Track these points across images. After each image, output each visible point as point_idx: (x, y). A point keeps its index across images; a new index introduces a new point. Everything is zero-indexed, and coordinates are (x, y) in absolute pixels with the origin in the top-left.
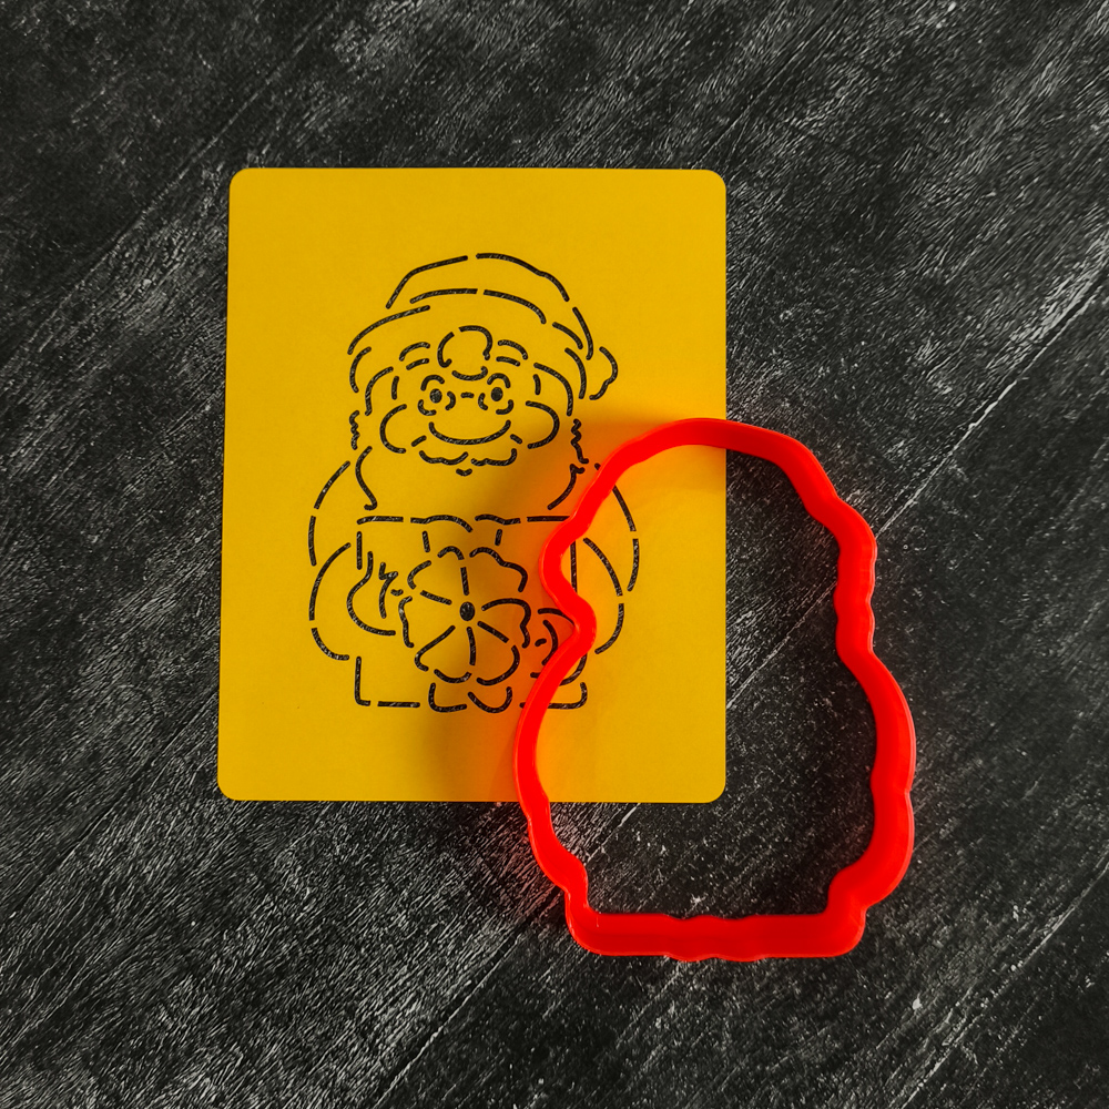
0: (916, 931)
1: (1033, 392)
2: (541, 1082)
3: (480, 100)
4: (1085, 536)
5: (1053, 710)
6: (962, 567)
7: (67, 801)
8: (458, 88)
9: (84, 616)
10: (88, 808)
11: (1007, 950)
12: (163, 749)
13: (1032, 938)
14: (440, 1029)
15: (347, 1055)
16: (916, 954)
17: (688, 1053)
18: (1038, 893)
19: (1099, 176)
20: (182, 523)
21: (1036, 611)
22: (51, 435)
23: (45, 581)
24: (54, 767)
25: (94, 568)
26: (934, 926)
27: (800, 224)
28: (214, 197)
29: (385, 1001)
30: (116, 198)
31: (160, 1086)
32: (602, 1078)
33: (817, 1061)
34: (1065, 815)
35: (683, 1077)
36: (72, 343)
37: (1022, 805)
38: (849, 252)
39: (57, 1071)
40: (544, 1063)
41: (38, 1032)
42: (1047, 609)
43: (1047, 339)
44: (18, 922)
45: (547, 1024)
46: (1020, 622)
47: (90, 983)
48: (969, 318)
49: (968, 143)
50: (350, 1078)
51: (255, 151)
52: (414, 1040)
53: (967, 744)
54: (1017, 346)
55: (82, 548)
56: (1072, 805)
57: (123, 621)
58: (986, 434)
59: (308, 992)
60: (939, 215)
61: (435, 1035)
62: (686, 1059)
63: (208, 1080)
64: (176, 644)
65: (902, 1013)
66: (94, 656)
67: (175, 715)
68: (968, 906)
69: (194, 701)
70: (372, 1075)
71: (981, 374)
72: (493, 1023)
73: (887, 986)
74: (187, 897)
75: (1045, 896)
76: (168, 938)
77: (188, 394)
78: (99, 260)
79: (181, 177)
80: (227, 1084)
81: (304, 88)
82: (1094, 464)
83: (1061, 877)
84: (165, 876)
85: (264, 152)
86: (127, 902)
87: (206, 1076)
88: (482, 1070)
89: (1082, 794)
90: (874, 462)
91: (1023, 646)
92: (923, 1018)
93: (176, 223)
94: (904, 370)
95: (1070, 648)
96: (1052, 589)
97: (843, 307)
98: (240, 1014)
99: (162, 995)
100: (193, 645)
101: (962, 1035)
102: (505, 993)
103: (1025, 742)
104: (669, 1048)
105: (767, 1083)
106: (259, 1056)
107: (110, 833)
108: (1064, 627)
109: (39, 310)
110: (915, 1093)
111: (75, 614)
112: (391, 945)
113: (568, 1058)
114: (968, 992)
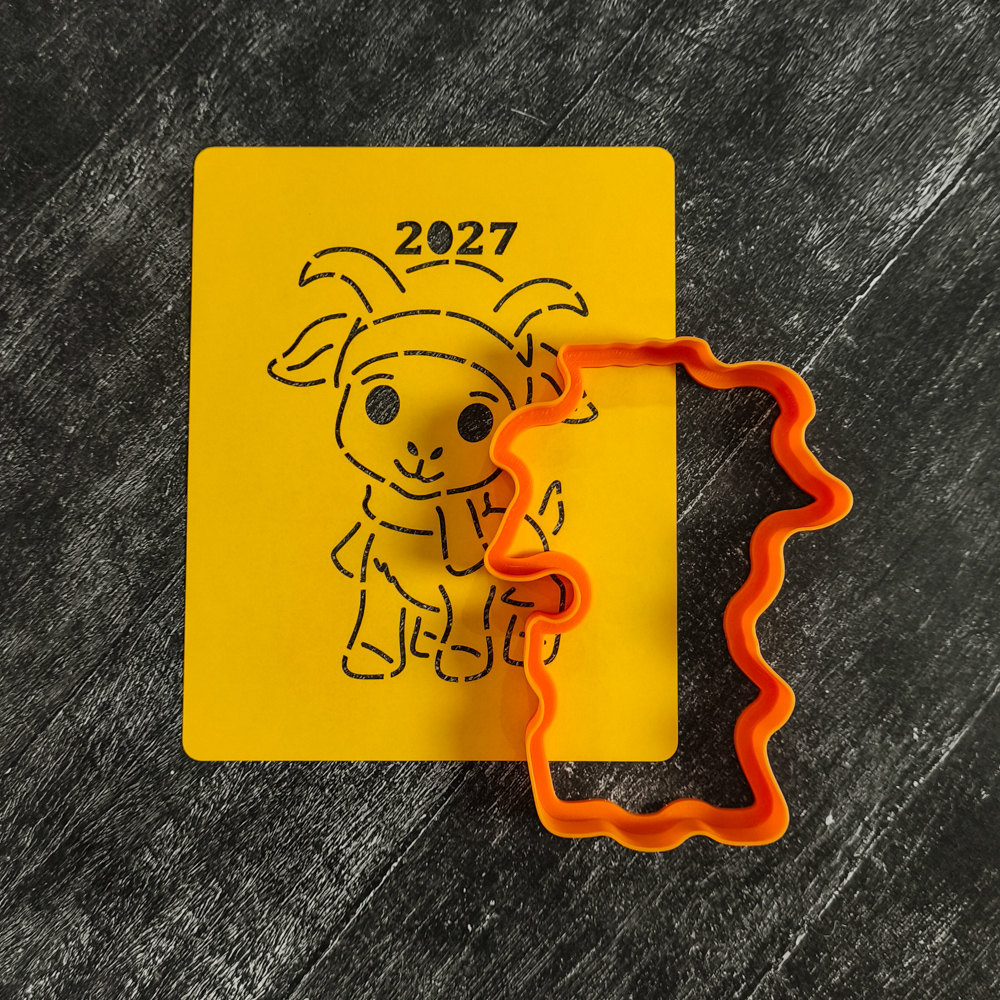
0: (826, 754)
1: (912, 266)
2: (492, 903)
3: (405, 23)
4: (965, 393)
5: (942, 551)
6: (856, 425)
7: (55, 666)
8: (386, 13)
9: (64, 499)
10: (73, 671)
11: (910, 768)
12: (139, 616)
13: (931, 756)
14: (399, 859)
15: (316, 886)
16: (827, 775)
17: (624, 871)
18: (935, 716)
19: (965, 70)
20: (149, 412)
21: (924, 461)
22: (29, 337)
23: (27, 469)
24: (42, 636)
25: (72, 455)
26: (842, 749)
27: (697, 123)
28: (169, 119)
29: (349, 836)
30: (80, 122)
31: (147, 921)
32: (547, 898)
33: (741, 874)
34: (957, 645)
35: (621, 894)
36: (45, 254)
37: (917, 637)
38: (742, 146)
39: (53, 910)
40: (495, 886)
41: (35, 876)
42: (933, 460)
43: (923, 218)
44: (13, 777)
45: (496, 851)
46: (909, 473)
47: (81, 829)
48: (853, 201)
49: (845, 45)
50: (319, 906)
51: (205, 75)
52: (376, 870)
53: (866, 584)
54: (896, 225)
55: (60, 438)
56: (963, 634)
57: (99, 502)
58: (872, 305)
59: (278, 831)
60: (822, 111)
61: (395, 864)
62: (623, 878)
63: (190, 913)
64: (148, 521)
65: (816, 828)
66: (74, 535)
67: (149, 585)
68: (873, 730)
69: (166, 572)
70: (339, 903)
71: (865, 251)
72: (447, 852)
73: (802, 805)
74: (166, 748)
75: (942, 718)
76: (150, 786)
77: (152, 296)
78: (67, 178)
79: (138, 101)
80: (208, 917)
81: (247, 18)
82: (970, 328)
83: (955, 701)
84: (145, 731)
85: (213, 76)
86: (112, 756)
87: (189, 909)
88: (438, 894)
89: (972, 625)
90: (773, 334)
91: (913, 495)
92: (836, 833)
93: (136, 143)
94: (796, 250)
95: (955, 494)
96: (938, 442)
97: (738, 195)
98: (218, 852)
99: (146, 838)
100: (163, 521)
101: (872, 846)
102: (457, 824)
103: (917, 581)
104: (607, 868)
105: (697, 896)
106: (236, 889)
107: (94, 694)
108: (951, 475)
109: (15, 225)
110: (831, 900)
111: (56, 498)
112: (352, 786)
113: (516, 881)
114: (876, 808)
